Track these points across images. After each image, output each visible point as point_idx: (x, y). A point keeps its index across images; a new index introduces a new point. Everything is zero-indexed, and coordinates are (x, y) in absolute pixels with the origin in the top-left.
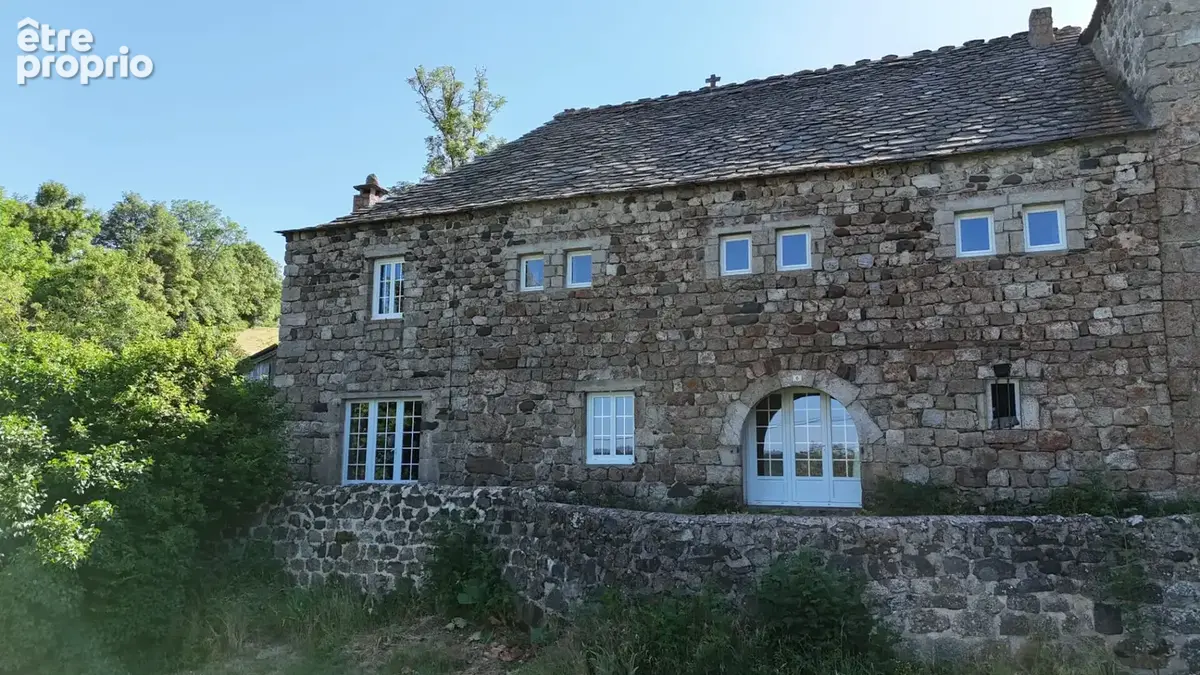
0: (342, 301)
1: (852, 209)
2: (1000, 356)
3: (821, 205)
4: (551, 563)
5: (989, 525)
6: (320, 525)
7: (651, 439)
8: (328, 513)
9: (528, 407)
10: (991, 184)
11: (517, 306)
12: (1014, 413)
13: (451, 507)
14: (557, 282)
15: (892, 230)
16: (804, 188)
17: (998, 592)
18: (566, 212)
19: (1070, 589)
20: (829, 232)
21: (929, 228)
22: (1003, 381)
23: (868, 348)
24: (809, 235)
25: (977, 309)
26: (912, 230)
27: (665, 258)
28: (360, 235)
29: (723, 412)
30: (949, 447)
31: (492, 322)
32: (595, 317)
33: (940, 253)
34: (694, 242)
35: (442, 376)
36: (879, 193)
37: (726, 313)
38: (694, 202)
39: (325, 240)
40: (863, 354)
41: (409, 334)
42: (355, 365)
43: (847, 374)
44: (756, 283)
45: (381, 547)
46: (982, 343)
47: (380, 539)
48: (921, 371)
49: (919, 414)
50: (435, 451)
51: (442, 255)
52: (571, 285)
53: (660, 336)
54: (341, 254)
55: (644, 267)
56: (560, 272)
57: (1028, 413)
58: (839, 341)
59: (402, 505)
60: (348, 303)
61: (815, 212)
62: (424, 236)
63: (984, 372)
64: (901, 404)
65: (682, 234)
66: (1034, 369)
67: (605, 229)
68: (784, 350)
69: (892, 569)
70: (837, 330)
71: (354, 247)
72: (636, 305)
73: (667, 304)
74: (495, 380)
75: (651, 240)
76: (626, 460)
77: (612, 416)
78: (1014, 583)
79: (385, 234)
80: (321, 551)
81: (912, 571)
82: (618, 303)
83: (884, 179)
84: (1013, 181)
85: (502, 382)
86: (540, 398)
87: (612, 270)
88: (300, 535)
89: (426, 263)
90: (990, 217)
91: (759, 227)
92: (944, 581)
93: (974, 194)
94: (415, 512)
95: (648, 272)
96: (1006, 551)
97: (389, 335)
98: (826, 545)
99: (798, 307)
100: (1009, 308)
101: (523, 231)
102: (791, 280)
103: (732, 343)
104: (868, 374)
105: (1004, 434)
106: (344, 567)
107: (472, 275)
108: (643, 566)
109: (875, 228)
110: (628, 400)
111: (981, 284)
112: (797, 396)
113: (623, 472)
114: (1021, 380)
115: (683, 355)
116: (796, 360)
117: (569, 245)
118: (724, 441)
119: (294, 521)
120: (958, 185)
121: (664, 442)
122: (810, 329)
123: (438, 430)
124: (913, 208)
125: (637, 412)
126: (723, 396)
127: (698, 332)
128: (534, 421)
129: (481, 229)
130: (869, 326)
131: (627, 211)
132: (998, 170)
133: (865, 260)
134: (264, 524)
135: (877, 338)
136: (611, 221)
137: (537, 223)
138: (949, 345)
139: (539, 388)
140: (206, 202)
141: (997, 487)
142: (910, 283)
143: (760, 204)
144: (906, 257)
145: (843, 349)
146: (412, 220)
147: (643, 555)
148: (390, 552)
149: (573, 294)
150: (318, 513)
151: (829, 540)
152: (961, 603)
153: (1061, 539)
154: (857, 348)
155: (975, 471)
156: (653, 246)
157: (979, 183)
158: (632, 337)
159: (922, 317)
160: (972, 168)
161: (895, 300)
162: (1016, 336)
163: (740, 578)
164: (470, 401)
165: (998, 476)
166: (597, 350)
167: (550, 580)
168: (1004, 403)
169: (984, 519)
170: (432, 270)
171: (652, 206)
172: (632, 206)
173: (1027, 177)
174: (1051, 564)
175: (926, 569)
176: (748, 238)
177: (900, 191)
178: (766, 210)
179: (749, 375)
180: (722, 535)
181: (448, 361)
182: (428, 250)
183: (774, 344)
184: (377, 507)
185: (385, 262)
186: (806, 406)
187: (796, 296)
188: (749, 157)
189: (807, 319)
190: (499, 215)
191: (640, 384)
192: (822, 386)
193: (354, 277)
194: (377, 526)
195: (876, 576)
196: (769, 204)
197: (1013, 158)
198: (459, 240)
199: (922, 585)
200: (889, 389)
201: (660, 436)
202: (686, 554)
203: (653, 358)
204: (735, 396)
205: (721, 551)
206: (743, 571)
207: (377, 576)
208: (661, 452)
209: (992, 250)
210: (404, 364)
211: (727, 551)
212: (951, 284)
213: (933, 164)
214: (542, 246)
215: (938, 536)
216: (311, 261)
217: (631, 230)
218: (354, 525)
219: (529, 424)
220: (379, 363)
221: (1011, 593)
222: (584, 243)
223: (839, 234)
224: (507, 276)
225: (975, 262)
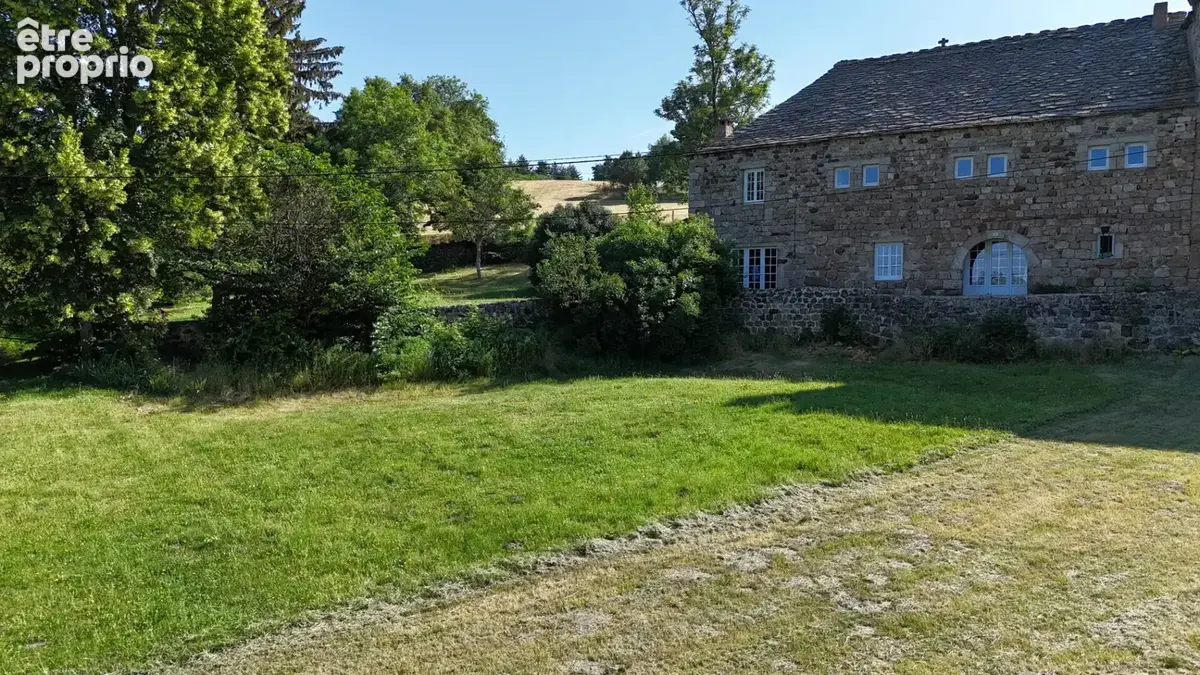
0: (726, 193)
1: (1031, 144)
2: (1106, 222)
3: (1014, 142)
4: (883, 318)
5: (1081, 297)
6: (761, 307)
7: (913, 267)
8: (764, 301)
9: (840, 251)
10: (1109, 132)
11: (834, 196)
12: (1111, 251)
13: (828, 297)
14: (858, 182)
15: (1053, 155)
16: (1005, 132)
17: (1082, 321)
18: (863, 143)
19: (1113, 320)
20: (1018, 156)
21: (1073, 154)
22: (1106, 235)
23: (1036, 218)
24: (1006, 158)
25: (1097, 197)
26: (1064, 156)
27: (923, 170)
28: (737, 156)
29: (954, 251)
30: (1076, 268)
31: (819, 205)
32: (880, 202)
33: (1078, 168)
34: (940, 161)
35: (788, 235)
36: (1047, 135)
37: (957, 200)
38: (941, 139)
39: (715, 159)
40: (1033, 221)
41: (769, 211)
42: (736, 229)
43: (1024, 232)
44: (975, 184)
45: (793, 315)
46: (1098, 215)
47: (792, 312)
48: (1063, 230)
49: (1060, 252)
50: (786, 275)
51: (788, 168)
52: (866, 184)
53: (919, 212)
54: (725, 167)
55: (911, 175)
56: (860, 177)
57: (1118, 250)
58: (1019, 214)
59: (802, 297)
60: (730, 195)
61: (1011, 146)
62: (776, 157)
63: (1097, 230)
64: (1051, 247)
65: (933, 157)
66: (1123, 228)
67: (887, 154)
68: (990, 220)
69: (1038, 313)
70: (1019, 209)
71: (732, 163)
72: (906, 196)
73: (924, 195)
74: (822, 237)
75: (915, 160)
76: (897, 278)
77: (889, 255)
78: (1089, 319)
79: (752, 155)
80: (762, 318)
81: (1046, 314)
82: (894, 194)
83: (1051, 127)
84: (1121, 130)
85: (825, 238)
86: (848, 246)
87: (891, 176)
88: (750, 311)
89: (777, 173)
90: (1108, 148)
91: (978, 153)
92: (1059, 318)
93: (1100, 137)
94: (810, 300)
95: (913, 177)
96: (1087, 307)
97: (756, 213)
98: (1011, 305)
99: (998, 197)
100: (1113, 197)
101: (837, 154)
102: (996, 182)
103: (960, 216)
104: (1034, 231)
105: (1105, 261)
106: (776, 324)
107: (806, 179)
108: (931, 316)
109: (1044, 155)
110: (899, 247)
111: (1100, 185)
112: (994, 243)
113: (896, 284)
114: (1116, 234)
115: (932, 223)
116: (996, 225)
117: (866, 162)
118: (954, 267)
119: (746, 305)
120: (1092, 132)
121: (920, 268)
122: (1005, 209)
123: (787, 264)
124: (1065, 144)
125: (905, 253)
126: (954, 244)
127: (941, 210)
128: (845, 258)
129: (812, 153)
130: (1037, 207)
131: (901, 143)
132: (1114, 123)
133: (1037, 172)
134: (730, 306)
135: (1040, 214)
136: (891, 149)
137: (847, 149)
138: (1079, 216)
139: (847, 241)
140: (454, 77)
141: (1098, 287)
142: (1061, 184)
143: (979, 141)
144: (1060, 170)
145: (1022, 219)
146: (768, 147)
147: (930, 312)
148: (799, 317)
149: (868, 190)
150: (759, 301)
151: (1012, 303)
152: (1066, 326)
153: (1111, 301)
154: (1030, 218)
155: (1088, 279)
156: (916, 163)
157: (1103, 131)
158: (903, 213)
159: (1065, 202)
160: (1100, 123)
161: (1053, 193)
162: (1115, 211)
163: (972, 319)
164: (806, 249)
165: (1099, 282)
166: (881, 220)
167: (882, 325)
168: (1106, 245)
169: (1079, 294)
170: (781, 176)
171: (915, 140)
172: (903, 140)
173: (1129, 128)
174: (1106, 311)
175: (1052, 313)
176: (972, 159)
177: (1059, 134)
178: (983, 144)
179: (969, 233)
180: (965, 303)
181: (793, 227)
182: (779, 165)
183: (985, 217)
184: (790, 298)
185: (751, 171)
186: (999, 248)
187: (998, 190)
188: (971, 109)
189: (1003, 203)
190: (822, 145)
191: (905, 239)
192: (1009, 238)
193: (733, 180)
194: (791, 306)
195: (1031, 316)
196: (984, 141)
197: (1122, 117)
198: (798, 159)
199: (1050, 319)
200: (1045, 239)
201: (918, 265)
202: (950, 311)
203: (915, 225)
204: (961, 244)
205: (965, 310)
206: (975, 316)
207: (793, 328)
208: (918, 274)
209: (1107, 167)
210: (766, 229)
211: (968, 309)
212: (1083, 185)
213: (1079, 120)
214: (849, 163)
215: (1059, 300)
216: (706, 171)
217: (903, 154)
218: (778, 306)
219: (841, 261)
220: (751, 228)
221: (1087, 322)
222: (874, 161)
223: (1023, 157)
224: (827, 180)
225: (1097, 172)
